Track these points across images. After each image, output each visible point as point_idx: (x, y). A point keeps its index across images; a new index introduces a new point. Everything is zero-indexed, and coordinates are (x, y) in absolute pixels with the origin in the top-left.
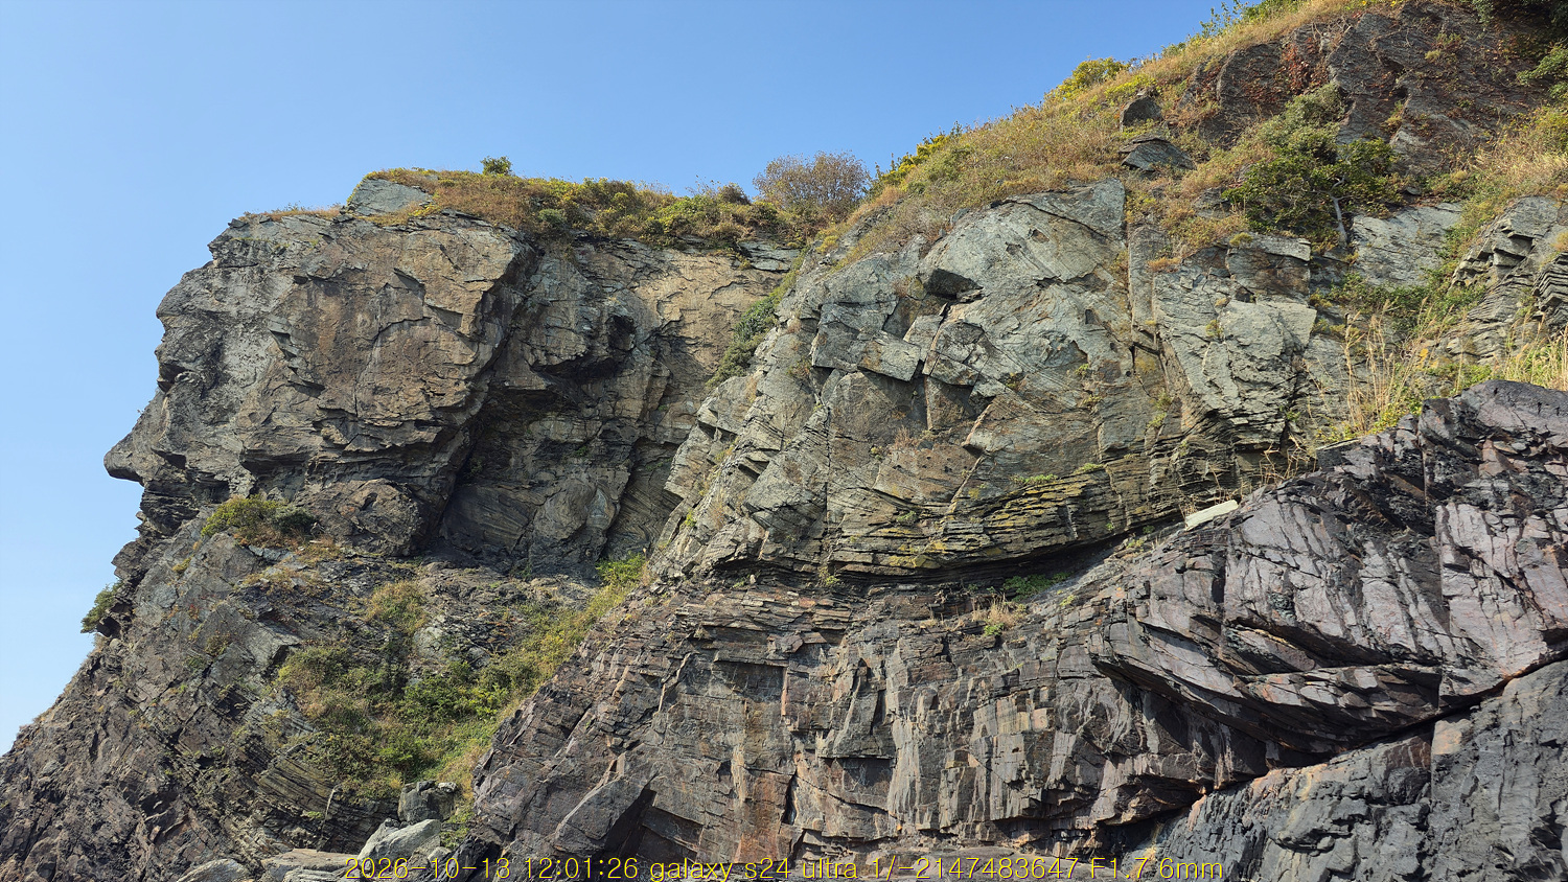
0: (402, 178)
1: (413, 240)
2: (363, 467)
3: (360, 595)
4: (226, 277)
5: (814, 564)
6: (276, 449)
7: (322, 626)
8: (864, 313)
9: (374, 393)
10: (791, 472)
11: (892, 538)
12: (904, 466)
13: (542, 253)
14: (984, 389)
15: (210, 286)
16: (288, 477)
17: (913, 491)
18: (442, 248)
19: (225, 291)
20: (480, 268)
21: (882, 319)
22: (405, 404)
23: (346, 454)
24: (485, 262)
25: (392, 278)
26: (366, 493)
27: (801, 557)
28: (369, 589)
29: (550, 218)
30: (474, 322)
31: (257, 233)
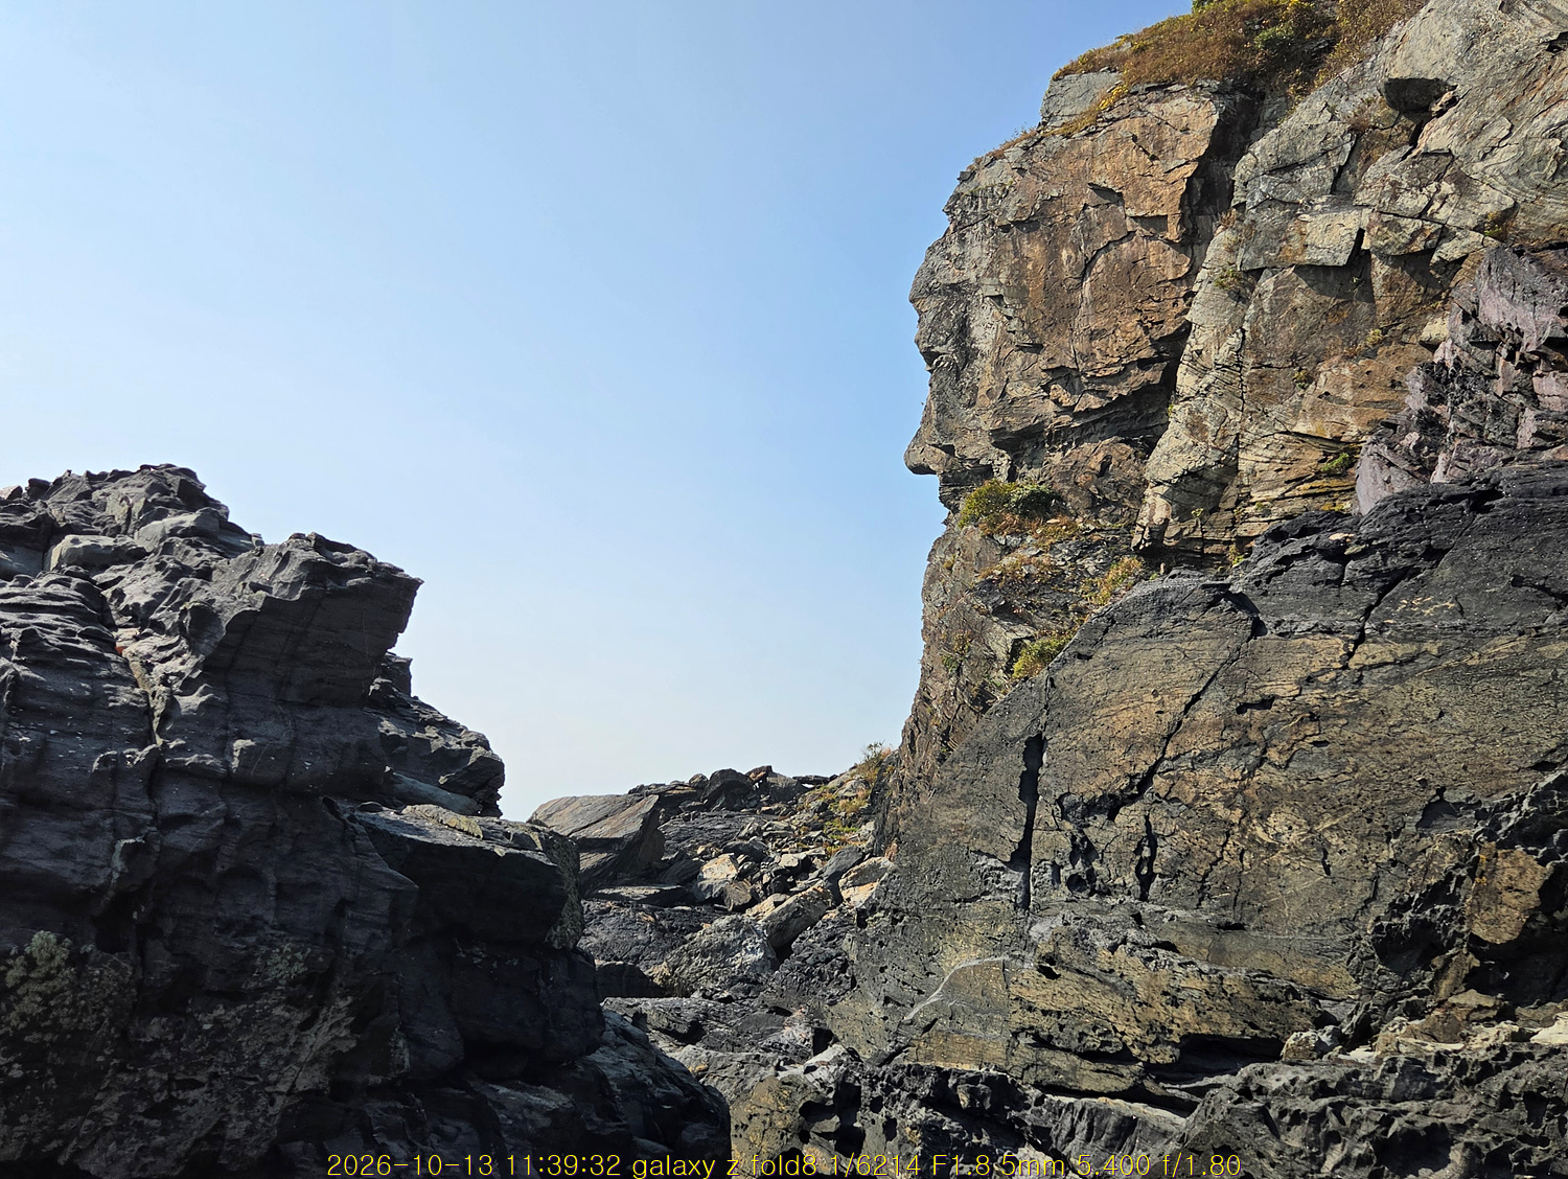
0: (1091, 64)
1: (1103, 142)
2: (1099, 426)
3: (1096, 574)
4: (962, 241)
5: (1225, 543)
6: (1016, 425)
7: (1055, 614)
8: (1306, 175)
9: (1091, 340)
10: (1195, 427)
11: (1314, 496)
12: (1331, 391)
13: (1262, 96)
14: (1449, 250)
15: (949, 255)
16: (1034, 451)
17: (1345, 425)
18: (1135, 138)
19: (961, 257)
20: (1180, 148)
21: (1330, 175)
22: (1124, 344)
23: (1077, 416)
24: (1185, 138)
25: (1089, 196)
26: (1100, 457)
27: (1210, 536)
28: (1106, 567)
29: (1268, 44)
30: (1182, 222)
31: (984, 179)
